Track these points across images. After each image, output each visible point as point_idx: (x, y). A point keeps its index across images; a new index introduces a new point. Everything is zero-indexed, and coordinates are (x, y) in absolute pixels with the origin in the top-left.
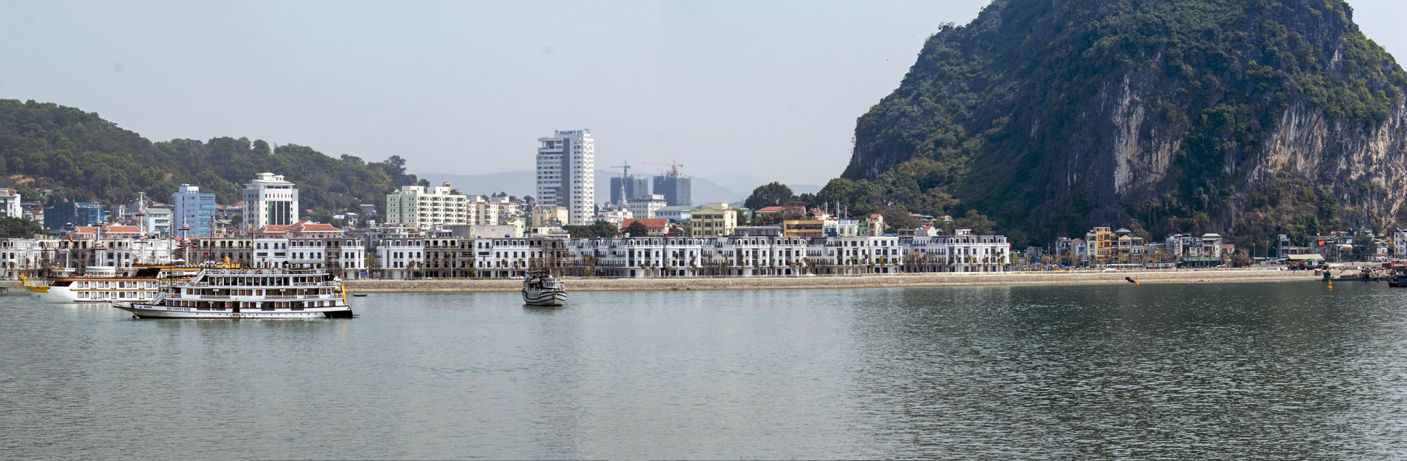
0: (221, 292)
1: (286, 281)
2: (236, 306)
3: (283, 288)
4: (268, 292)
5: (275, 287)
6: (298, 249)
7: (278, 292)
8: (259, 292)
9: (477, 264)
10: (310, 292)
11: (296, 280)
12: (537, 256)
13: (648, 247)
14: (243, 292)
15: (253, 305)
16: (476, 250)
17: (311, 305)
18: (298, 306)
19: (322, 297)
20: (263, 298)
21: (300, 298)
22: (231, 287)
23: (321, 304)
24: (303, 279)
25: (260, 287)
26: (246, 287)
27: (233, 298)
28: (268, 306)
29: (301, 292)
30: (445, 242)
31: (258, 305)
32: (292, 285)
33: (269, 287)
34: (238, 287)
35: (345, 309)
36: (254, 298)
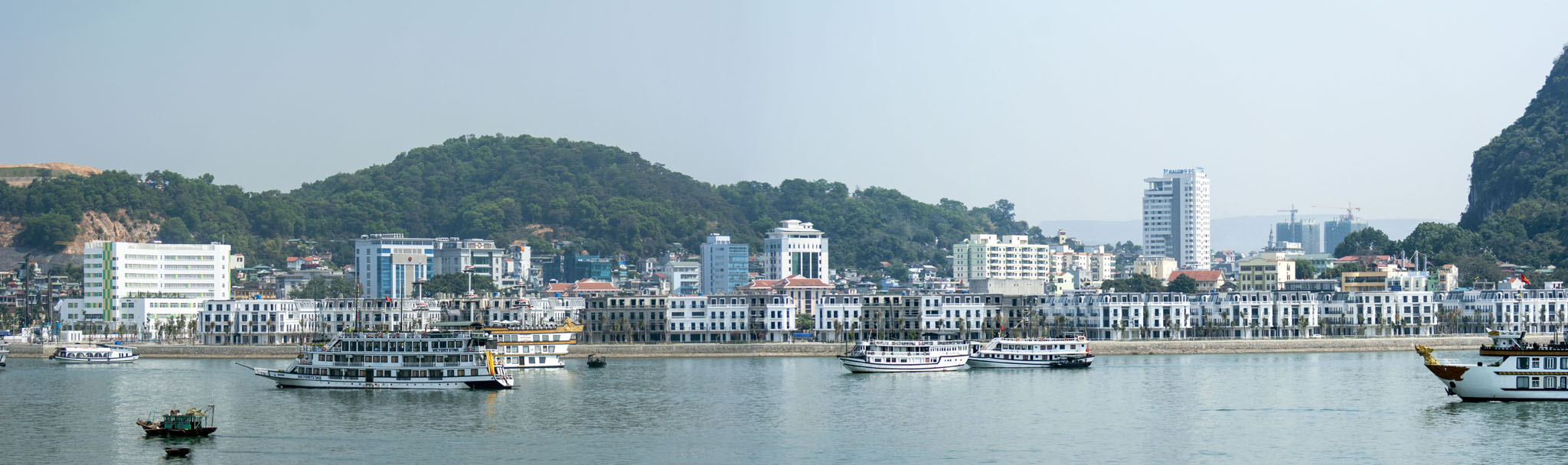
0: (354, 359)
1: (425, 349)
2: (369, 375)
3: (421, 354)
4: (405, 358)
5: (413, 353)
6: (718, 308)
7: (415, 359)
8: (395, 359)
9: (923, 325)
10: (449, 359)
11: (435, 345)
12: (993, 315)
13: (1126, 304)
14: (377, 359)
15: (388, 374)
16: (923, 308)
17: (451, 374)
18: (436, 375)
19: (463, 365)
20: (400, 365)
21: (439, 365)
22: (366, 353)
23: (462, 373)
24: (443, 345)
25: (397, 353)
26: (381, 353)
27: (366, 365)
28: (402, 375)
29: (441, 359)
30: (887, 300)
31: (394, 373)
32: (430, 351)
33: (406, 353)
34: (372, 353)
35: (489, 379)
36: (389, 365)
